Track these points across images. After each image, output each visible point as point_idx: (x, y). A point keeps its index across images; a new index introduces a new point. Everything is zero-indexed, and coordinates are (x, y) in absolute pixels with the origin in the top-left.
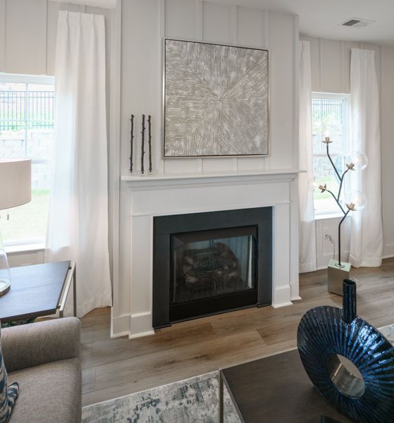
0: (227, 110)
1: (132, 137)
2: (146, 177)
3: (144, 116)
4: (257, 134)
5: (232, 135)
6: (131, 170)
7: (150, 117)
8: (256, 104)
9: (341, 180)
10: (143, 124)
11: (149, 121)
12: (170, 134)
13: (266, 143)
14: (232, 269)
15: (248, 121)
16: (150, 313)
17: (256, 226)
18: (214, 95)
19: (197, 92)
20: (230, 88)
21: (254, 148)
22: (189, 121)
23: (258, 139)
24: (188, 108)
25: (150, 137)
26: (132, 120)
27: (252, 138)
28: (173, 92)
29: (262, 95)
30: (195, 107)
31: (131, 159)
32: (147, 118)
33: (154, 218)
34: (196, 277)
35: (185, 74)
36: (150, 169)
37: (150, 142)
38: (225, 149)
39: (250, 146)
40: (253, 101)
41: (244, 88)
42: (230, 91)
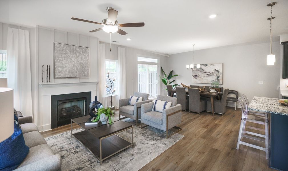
0: (76, 64)
1: (43, 72)
2: (48, 83)
3: (47, 66)
4: (86, 71)
5: (78, 72)
6: (43, 82)
7: (49, 66)
8: (85, 63)
9: (112, 84)
10: (47, 68)
11: (49, 67)
12: (57, 71)
13: (88, 74)
14: (78, 110)
15: (83, 68)
16: (50, 124)
17: (86, 97)
18: (72, 60)
19: (66, 59)
20: (77, 58)
21: (85, 75)
22: (63, 67)
23: (86, 73)
24: (62, 64)
25: (50, 72)
26: (43, 67)
27: (84, 73)
28: (57, 59)
29: (87, 60)
30: (65, 63)
31: (43, 78)
32: (48, 66)
33: (51, 96)
35: (62, 53)
36: (50, 81)
37: (49, 73)
38: (75, 75)
39: (83, 75)
40: (84, 62)
41: (81, 58)
42: (77, 59)
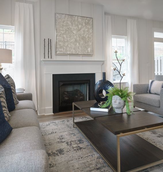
0: (78, 39)
1: (45, 46)
2: (50, 59)
4: (89, 47)
5: (80, 48)
6: (44, 58)
7: (51, 40)
8: (88, 37)
9: (121, 66)
10: (49, 42)
11: (50, 41)
12: (58, 46)
13: (92, 51)
14: (81, 95)
15: (86, 43)
16: (52, 107)
17: (89, 80)
18: (73, 33)
19: (67, 32)
20: (79, 31)
21: (88, 52)
22: (65, 42)
23: (89, 49)
24: (64, 37)
25: (51, 47)
26: (44, 41)
27: (87, 49)
28: (59, 32)
29: (90, 34)
30: (66, 37)
31: (44, 54)
32: (50, 40)
33: (53, 75)
34: (68, 97)
35: (63, 25)
38: (78, 52)
39: (86, 51)
40: (87, 36)
41: (84, 31)
42: (79, 32)
